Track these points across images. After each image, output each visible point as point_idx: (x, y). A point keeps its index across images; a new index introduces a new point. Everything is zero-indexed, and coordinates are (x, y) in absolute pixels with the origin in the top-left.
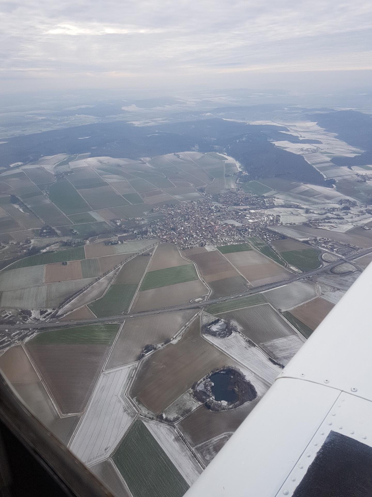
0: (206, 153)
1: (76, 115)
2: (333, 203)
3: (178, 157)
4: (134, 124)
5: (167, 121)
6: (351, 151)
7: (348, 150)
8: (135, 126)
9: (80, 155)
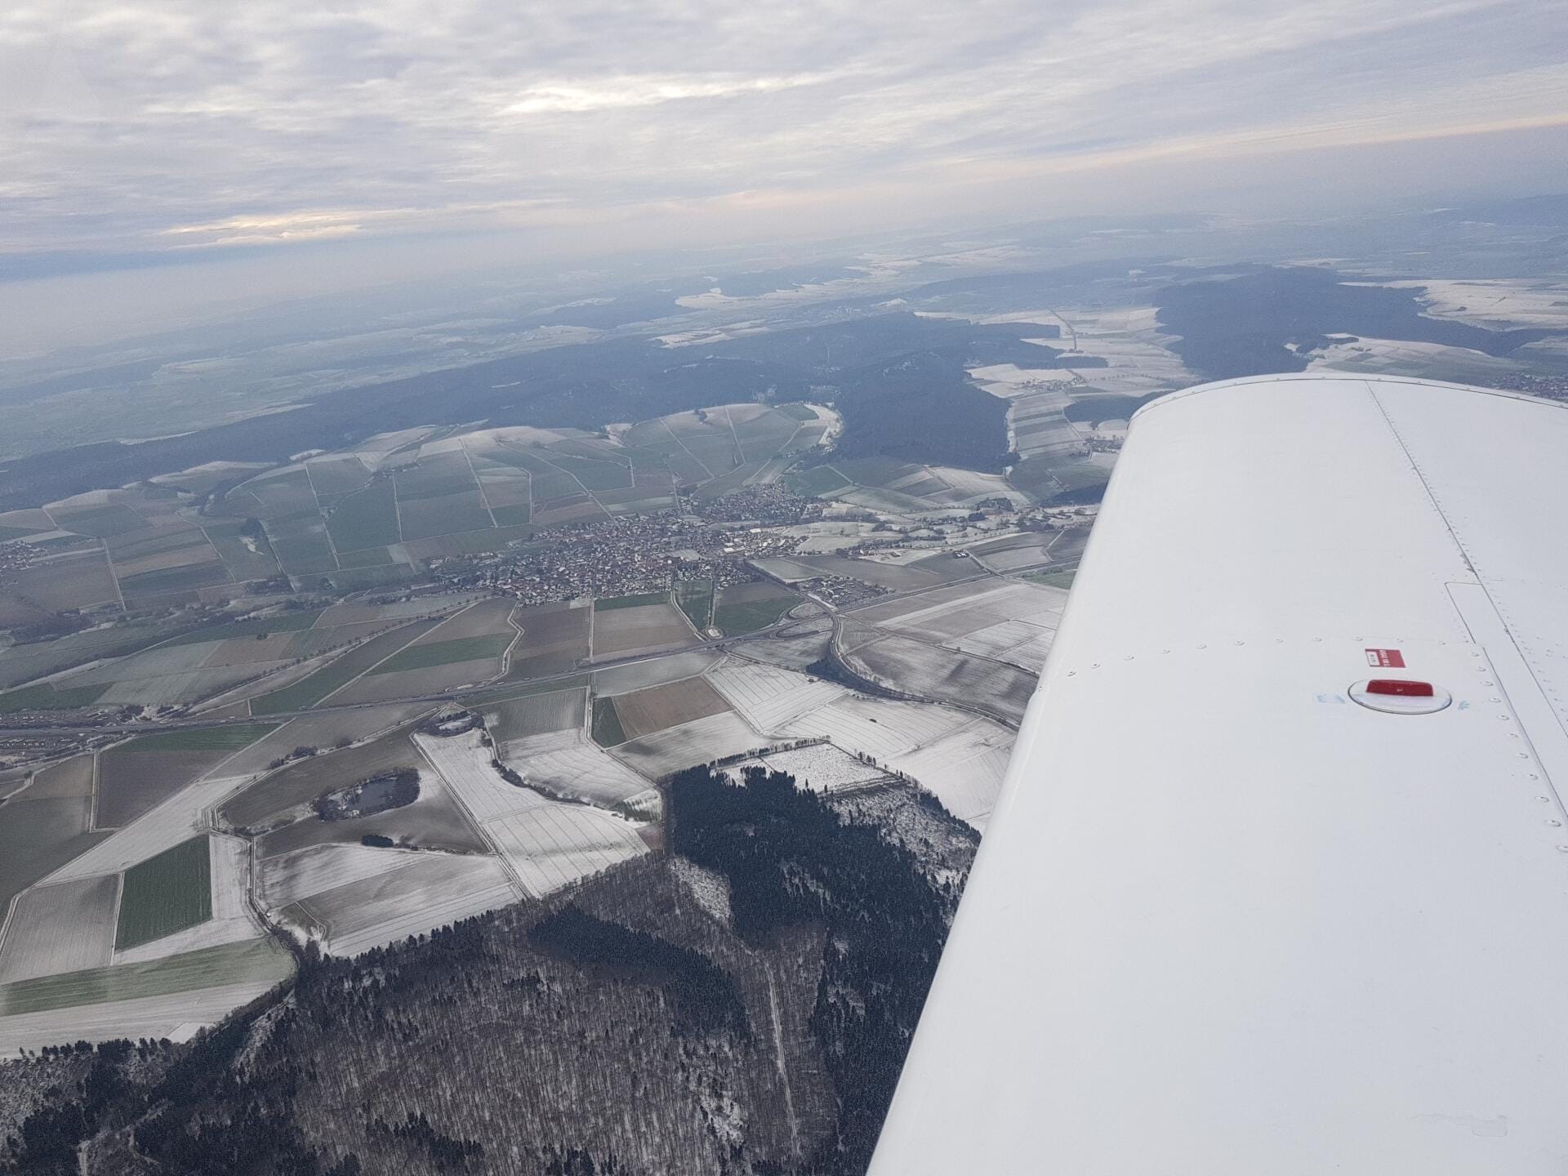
0: (776, 407)
1: (542, 327)
2: (959, 508)
3: (703, 416)
4: (664, 341)
5: (764, 329)
6: (1161, 382)
7: (1157, 379)
8: (666, 346)
9: (463, 426)
